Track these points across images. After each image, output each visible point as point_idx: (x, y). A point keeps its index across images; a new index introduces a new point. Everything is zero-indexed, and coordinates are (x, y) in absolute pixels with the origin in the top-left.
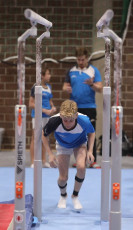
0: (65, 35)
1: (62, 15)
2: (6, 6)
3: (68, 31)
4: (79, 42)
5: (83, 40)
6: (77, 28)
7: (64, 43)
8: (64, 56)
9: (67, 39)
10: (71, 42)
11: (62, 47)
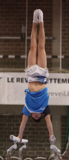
0: (37, 146)
1: (35, 135)
2: (7, 131)
3: (38, 143)
4: (44, 149)
5: (46, 148)
6: (43, 142)
7: (36, 150)
8: (36, 157)
9: (38, 148)
10: (40, 149)
11: (35, 152)
